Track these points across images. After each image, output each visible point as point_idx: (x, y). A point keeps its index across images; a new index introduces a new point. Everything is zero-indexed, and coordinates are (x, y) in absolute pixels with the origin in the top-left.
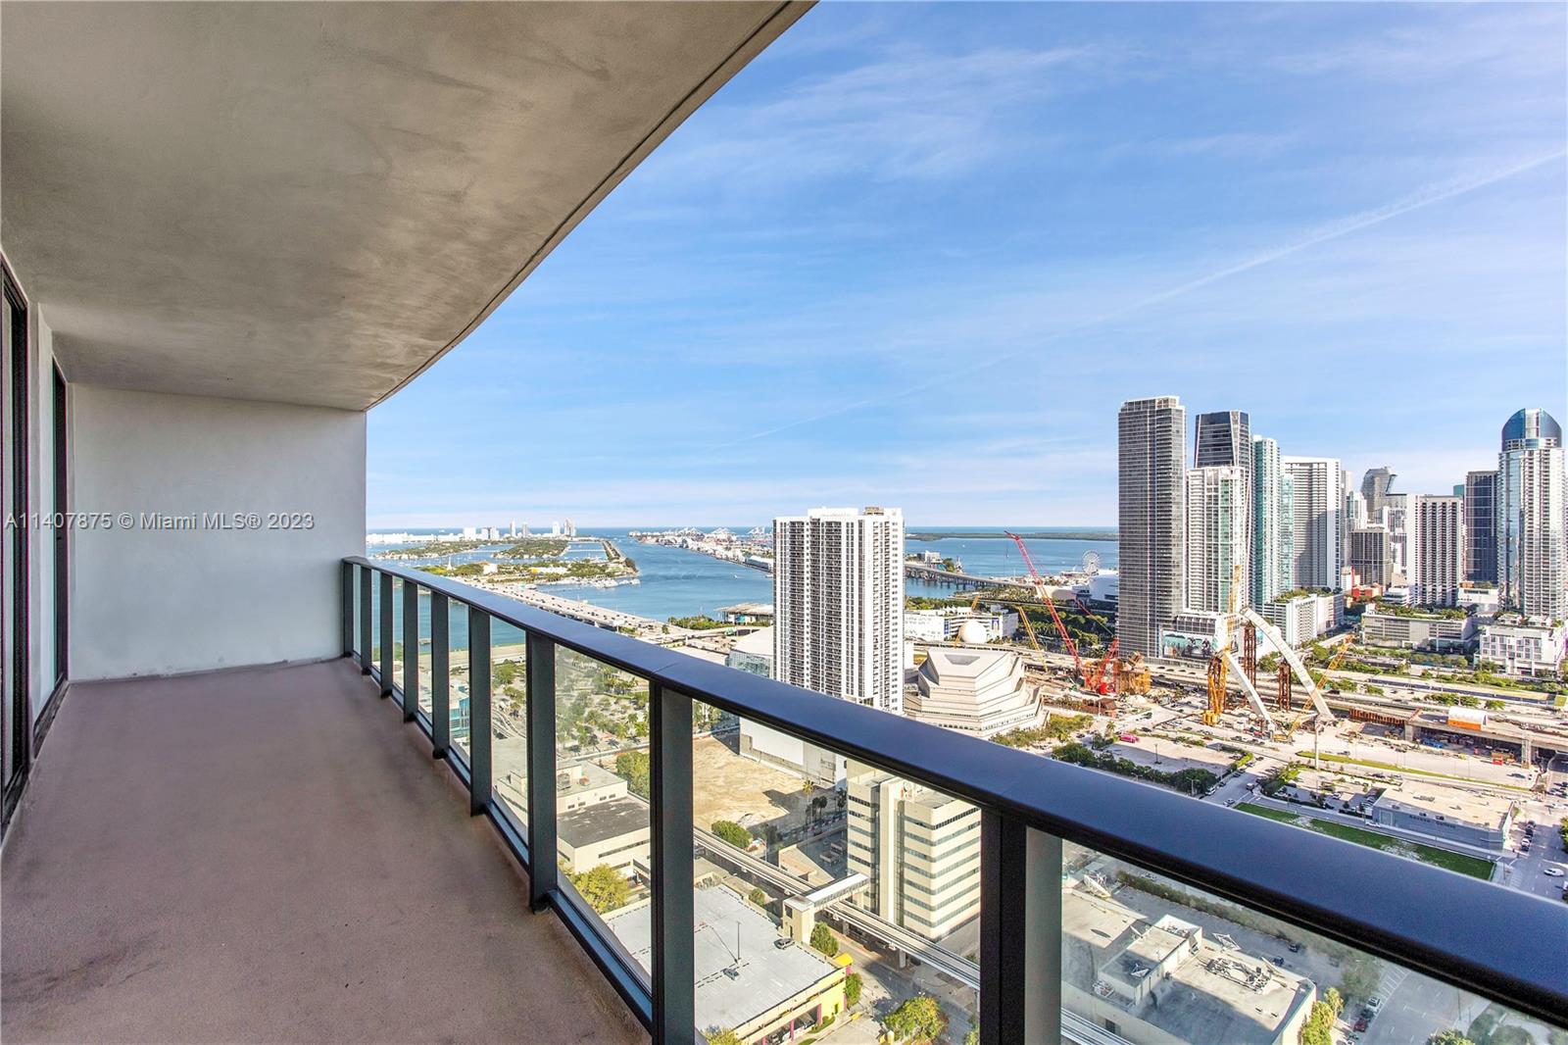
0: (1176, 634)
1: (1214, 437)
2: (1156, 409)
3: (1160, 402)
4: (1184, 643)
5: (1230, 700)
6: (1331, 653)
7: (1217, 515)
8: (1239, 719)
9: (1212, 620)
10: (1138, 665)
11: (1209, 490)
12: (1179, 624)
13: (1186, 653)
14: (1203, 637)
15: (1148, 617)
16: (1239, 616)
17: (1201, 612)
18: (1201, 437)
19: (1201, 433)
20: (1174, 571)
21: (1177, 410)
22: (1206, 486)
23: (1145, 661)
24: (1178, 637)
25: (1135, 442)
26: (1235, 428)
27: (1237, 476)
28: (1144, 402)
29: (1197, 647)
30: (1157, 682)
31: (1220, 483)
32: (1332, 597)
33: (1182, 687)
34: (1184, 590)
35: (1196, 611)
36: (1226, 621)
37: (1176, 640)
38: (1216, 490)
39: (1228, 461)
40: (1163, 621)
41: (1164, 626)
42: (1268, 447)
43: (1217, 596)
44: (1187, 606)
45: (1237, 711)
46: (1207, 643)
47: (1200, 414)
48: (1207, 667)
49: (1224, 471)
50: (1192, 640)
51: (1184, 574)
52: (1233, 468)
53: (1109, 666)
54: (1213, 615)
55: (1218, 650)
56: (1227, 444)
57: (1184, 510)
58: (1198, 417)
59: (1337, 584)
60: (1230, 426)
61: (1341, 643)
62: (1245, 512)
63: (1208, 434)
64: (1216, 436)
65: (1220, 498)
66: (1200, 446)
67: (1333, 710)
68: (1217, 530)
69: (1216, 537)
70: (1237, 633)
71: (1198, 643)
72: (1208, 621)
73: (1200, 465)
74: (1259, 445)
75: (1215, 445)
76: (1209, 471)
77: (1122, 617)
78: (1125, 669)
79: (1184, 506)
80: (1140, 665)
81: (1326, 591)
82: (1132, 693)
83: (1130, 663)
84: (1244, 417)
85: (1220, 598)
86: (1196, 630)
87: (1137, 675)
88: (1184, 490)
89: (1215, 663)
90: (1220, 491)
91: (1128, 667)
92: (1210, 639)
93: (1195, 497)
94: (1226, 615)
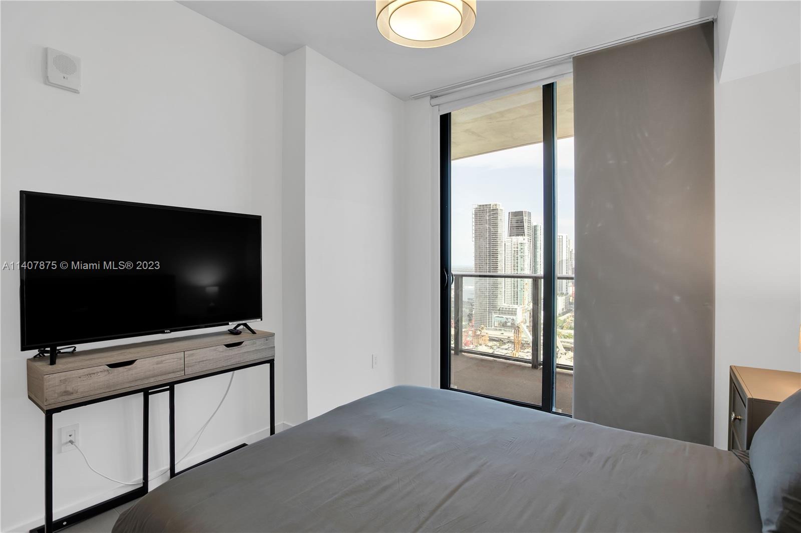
0: (500, 316)
1: (517, 222)
2: (492, 208)
3: (493, 206)
4: (504, 320)
5: (523, 346)
6: (564, 322)
7: (518, 259)
8: (527, 354)
9: (515, 309)
10: (483, 331)
11: (514, 248)
12: (502, 311)
13: (504, 325)
14: (512, 317)
15: (488, 308)
16: (527, 307)
17: (510, 305)
18: (511, 223)
19: (511, 221)
20: (499, 286)
21: (501, 210)
22: (513, 246)
23: (487, 329)
24: (501, 317)
25: (482, 224)
26: (525, 218)
27: (526, 241)
28: (486, 205)
29: (509, 322)
30: (492, 340)
31: (519, 244)
32: (564, 297)
33: (502, 341)
34: (503, 295)
35: (508, 305)
36: (521, 309)
37: (500, 319)
38: (517, 248)
39: (523, 234)
40: (494, 310)
41: (495, 312)
42: (539, 228)
43: (517, 298)
44: (505, 303)
45: (526, 351)
46: (513, 320)
47: (511, 211)
48: (513, 331)
49: (520, 238)
50: (507, 319)
51: (504, 287)
52: (524, 237)
53: (470, 333)
54: (515, 306)
55: (518, 323)
56: (521, 226)
57: (504, 257)
58: (509, 213)
59: (567, 291)
60: (523, 218)
61: (568, 318)
62: (530, 258)
63: (514, 221)
64: (518, 222)
65: (519, 251)
66: (511, 227)
67: (565, 348)
68: (517, 266)
69: (517, 270)
70: (526, 315)
71: (509, 320)
72: (514, 310)
73: (510, 236)
74: (535, 226)
75: (516, 227)
76: (514, 238)
77: (476, 309)
78: (477, 334)
79: (504, 255)
80: (484, 331)
81: (562, 294)
82: (481, 345)
83: (480, 330)
84: (529, 214)
85: (519, 299)
86: (508, 313)
87: (483, 336)
88: (504, 247)
89: (517, 329)
90: (519, 248)
91: (478, 333)
92: (514, 317)
93: (508, 251)
94: (521, 306)
